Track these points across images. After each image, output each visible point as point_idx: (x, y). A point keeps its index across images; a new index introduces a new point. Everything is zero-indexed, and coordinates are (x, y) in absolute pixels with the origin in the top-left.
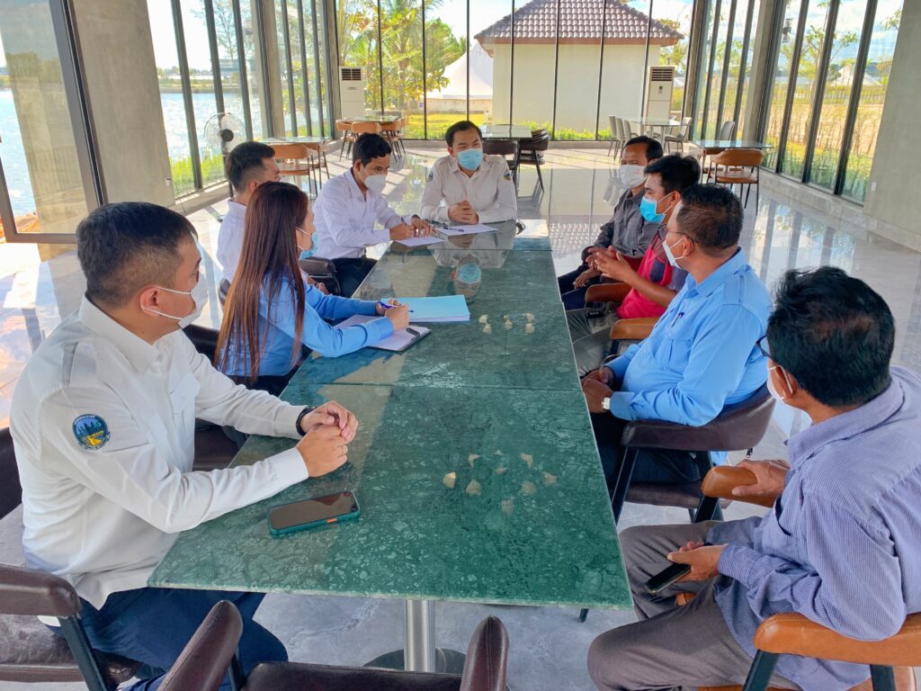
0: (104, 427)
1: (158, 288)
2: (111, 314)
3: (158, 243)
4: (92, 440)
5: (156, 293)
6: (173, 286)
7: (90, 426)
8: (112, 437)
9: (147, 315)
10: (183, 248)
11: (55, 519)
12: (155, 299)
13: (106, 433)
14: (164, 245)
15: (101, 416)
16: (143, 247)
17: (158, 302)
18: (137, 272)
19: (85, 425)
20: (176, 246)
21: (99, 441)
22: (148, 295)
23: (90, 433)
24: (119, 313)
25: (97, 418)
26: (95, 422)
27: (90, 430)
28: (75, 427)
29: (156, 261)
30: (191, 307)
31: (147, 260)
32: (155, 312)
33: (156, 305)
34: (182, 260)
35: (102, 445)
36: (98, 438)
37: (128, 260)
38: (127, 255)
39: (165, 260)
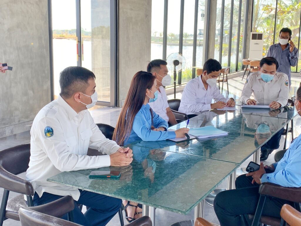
0: (52, 132)
1: (81, 93)
2: (66, 100)
3: (82, 79)
4: (48, 135)
5: (80, 95)
6: (86, 93)
7: (49, 130)
8: (54, 135)
9: (77, 102)
10: (90, 81)
11: (37, 163)
12: (79, 97)
13: (52, 134)
14: (84, 80)
15: (53, 128)
16: (77, 79)
17: (80, 98)
18: (75, 87)
19: (48, 129)
20: (87, 80)
21: (50, 135)
22: (77, 95)
23: (48, 132)
24: (68, 100)
25: (51, 128)
26: (51, 129)
27: (48, 131)
28: (45, 130)
29: (81, 84)
30: (90, 101)
31: (78, 84)
32: (79, 101)
33: (79, 99)
34: (89, 85)
35: (50, 136)
36: (50, 134)
37: (72, 83)
38: (72, 82)
39: (83, 84)
